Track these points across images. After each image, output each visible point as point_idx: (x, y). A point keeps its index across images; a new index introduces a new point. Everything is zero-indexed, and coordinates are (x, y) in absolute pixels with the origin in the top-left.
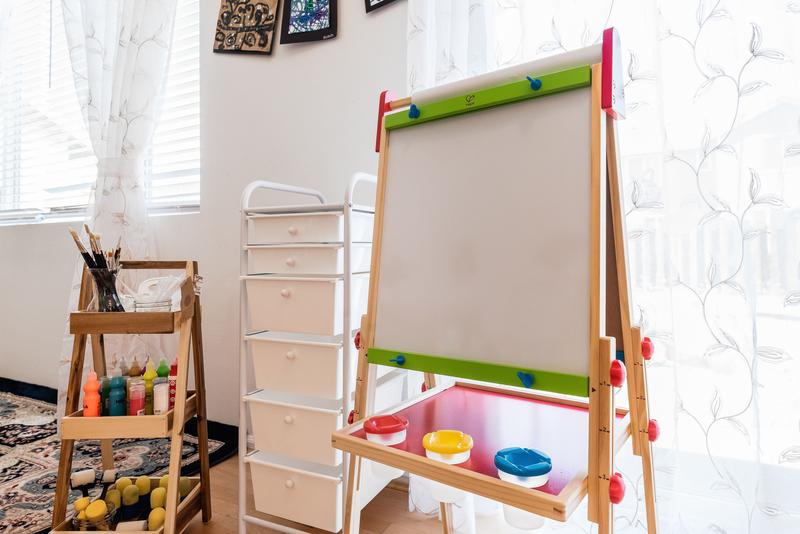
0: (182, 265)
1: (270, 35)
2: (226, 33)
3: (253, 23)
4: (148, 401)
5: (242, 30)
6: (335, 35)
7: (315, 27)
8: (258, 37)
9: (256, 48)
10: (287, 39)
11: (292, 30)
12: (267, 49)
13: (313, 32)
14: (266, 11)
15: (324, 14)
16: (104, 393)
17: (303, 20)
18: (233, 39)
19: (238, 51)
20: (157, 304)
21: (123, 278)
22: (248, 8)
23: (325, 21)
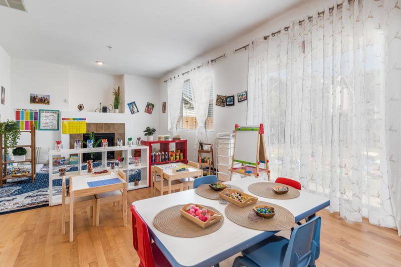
0: (211, 144)
4: (207, 162)
6: (234, 105)
9: (222, 105)
11: (227, 104)
14: (223, 99)
16: (202, 160)
19: (219, 105)
20: (208, 149)
21: (204, 146)
23: (232, 103)
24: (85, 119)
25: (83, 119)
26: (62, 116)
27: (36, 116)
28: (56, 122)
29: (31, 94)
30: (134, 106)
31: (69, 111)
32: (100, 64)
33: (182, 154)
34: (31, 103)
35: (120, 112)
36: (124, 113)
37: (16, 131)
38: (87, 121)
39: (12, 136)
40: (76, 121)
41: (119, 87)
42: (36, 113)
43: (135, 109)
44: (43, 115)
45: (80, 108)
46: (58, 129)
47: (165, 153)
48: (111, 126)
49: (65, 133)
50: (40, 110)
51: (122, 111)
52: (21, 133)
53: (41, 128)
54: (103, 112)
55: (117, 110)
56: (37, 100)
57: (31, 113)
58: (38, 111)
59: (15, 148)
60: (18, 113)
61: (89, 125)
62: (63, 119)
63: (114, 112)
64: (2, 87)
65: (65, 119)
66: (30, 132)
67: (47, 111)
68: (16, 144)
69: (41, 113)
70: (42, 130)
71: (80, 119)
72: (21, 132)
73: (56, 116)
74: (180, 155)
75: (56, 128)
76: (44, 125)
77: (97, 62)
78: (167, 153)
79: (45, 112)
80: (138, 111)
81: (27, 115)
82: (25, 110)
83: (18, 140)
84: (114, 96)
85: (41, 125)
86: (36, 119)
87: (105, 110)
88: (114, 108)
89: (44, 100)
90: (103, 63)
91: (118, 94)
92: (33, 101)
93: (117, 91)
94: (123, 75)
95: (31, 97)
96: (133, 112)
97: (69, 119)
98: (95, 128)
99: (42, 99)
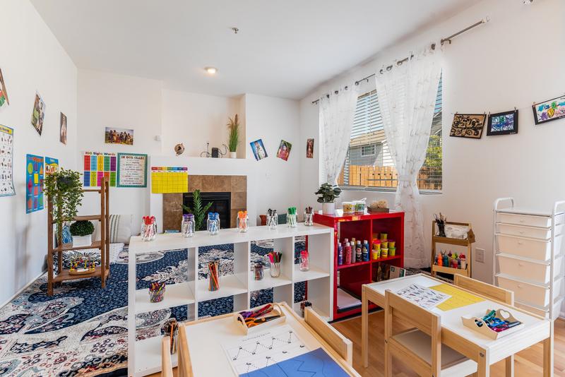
0: (467, 225)
1: (480, 131)
2: (457, 129)
3: (471, 126)
5: (465, 128)
6: (517, 133)
7: (505, 129)
8: (474, 131)
9: (472, 136)
10: (489, 133)
11: (492, 130)
12: (479, 136)
13: (504, 131)
14: (478, 122)
15: (510, 124)
16: (443, 260)
17: (498, 126)
18: (460, 132)
19: (463, 136)
20: (460, 237)
21: (447, 227)
22: (468, 120)
23: (511, 127)
24: (186, 169)
25: (182, 169)
26: (152, 164)
27: (113, 163)
28: (141, 174)
29: (106, 128)
30: (261, 147)
31: (162, 156)
32: (212, 71)
33: (393, 244)
34: (106, 142)
35: (238, 157)
36: (245, 158)
37: (75, 190)
38: (189, 172)
39: (69, 199)
40: (172, 171)
41: (236, 116)
42: (113, 159)
43: (262, 153)
44: (123, 161)
45: (179, 149)
46: (145, 186)
47: (362, 243)
48: (226, 181)
49: (155, 191)
50: (119, 154)
51: (241, 156)
52: (84, 194)
53: (121, 183)
54: (213, 156)
55: (234, 154)
56: (115, 138)
57: (106, 159)
58: (116, 156)
59: (73, 222)
60: (87, 159)
61: (191, 178)
62: (153, 169)
63: (230, 157)
64: (62, 115)
65: (156, 169)
66: (100, 192)
67: (129, 155)
68: (75, 215)
69: (121, 159)
70: (122, 186)
71: (178, 169)
72: (83, 191)
73: (142, 162)
74: (388, 247)
75: (143, 184)
76: (125, 179)
77: (207, 69)
78: (366, 242)
79: (127, 157)
80: (266, 156)
81: (100, 162)
82: (98, 154)
83: (78, 207)
84: (230, 129)
85: (121, 178)
86: (113, 168)
87: (215, 153)
88: (228, 151)
89: (125, 138)
90: (217, 70)
91: (236, 127)
92: (109, 139)
93: (234, 121)
94: (243, 95)
95: (106, 132)
96: (257, 157)
97: (161, 169)
98: (201, 184)
99: (121, 137)
